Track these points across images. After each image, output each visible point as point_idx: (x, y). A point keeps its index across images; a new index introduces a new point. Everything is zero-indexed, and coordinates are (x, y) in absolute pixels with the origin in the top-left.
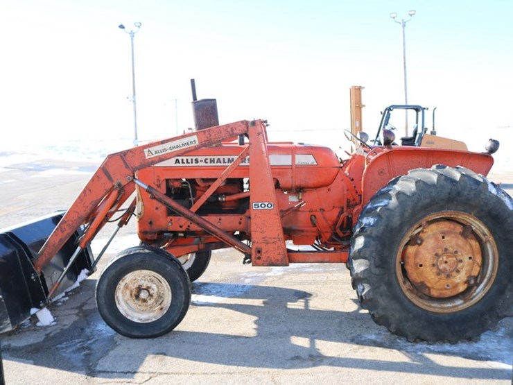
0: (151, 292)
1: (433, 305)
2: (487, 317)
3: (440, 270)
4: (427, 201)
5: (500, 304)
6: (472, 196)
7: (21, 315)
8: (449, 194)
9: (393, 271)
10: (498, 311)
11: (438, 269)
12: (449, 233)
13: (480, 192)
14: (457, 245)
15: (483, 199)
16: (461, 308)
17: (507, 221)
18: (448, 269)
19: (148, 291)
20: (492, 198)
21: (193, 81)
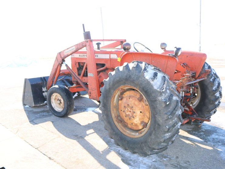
0: (61, 102)
1: (127, 131)
2: (143, 145)
3: (127, 115)
4: (118, 79)
5: (149, 141)
6: (136, 78)
7: (40, 102)
8: (126, 76)
9: (109, 110)
10: (148, 144)
11: (126, 114)
12: (133, 97)
13: (140, 77)
14: (134, 104)
15: (140, 81)
16: (136, 137)
17: (151, 95)
18: (130, 115)
19: (60, 101)
20: (145, 81)
21: (83, 25)
